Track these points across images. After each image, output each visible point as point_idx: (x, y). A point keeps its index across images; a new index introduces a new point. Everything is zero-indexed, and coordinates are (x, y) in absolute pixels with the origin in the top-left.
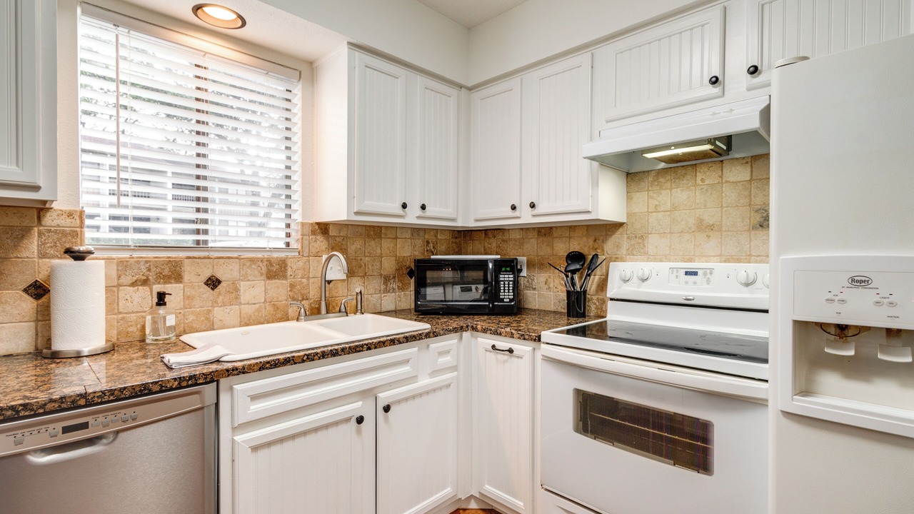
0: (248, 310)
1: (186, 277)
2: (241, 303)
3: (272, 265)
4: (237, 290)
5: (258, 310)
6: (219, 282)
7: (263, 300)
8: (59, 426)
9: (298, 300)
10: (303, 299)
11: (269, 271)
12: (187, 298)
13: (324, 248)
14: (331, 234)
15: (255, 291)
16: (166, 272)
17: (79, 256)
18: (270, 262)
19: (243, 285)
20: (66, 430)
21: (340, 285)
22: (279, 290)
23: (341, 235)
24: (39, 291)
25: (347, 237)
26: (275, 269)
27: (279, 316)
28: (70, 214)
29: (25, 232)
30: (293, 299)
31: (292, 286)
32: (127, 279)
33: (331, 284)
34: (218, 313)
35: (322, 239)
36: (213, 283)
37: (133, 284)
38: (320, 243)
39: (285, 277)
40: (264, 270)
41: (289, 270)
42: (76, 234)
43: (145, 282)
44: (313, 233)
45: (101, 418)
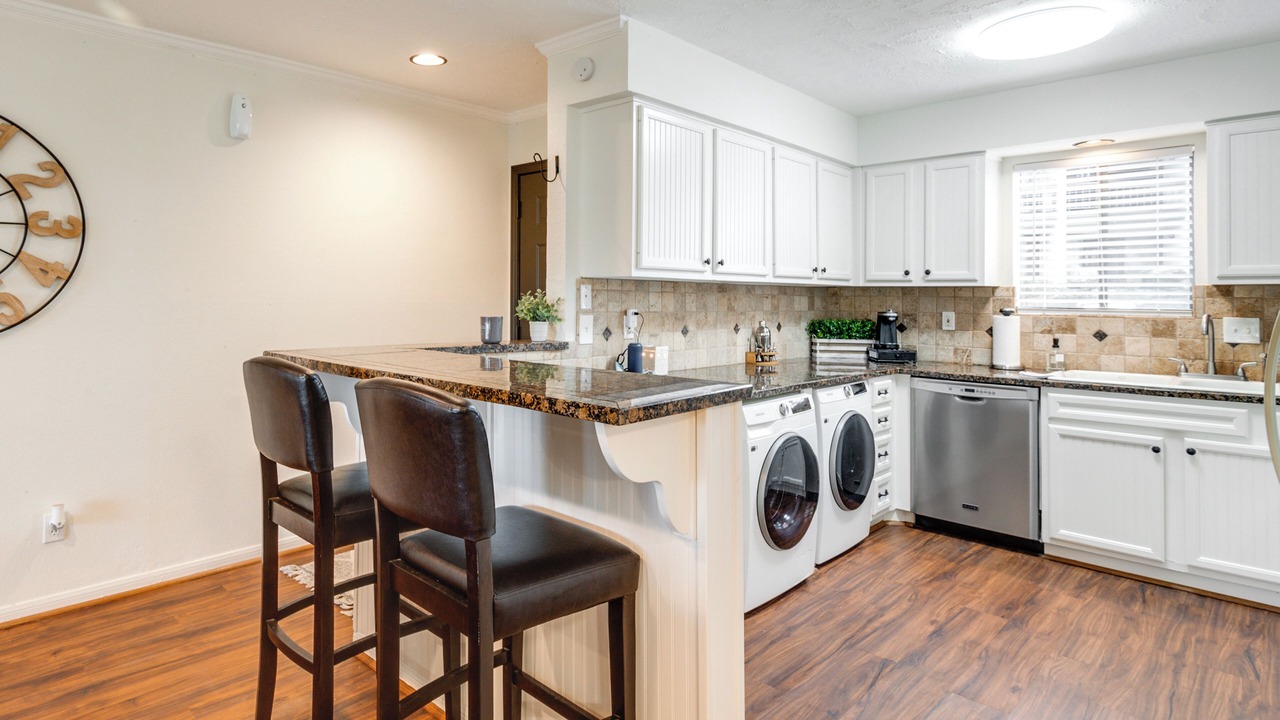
0: (1131, 360)
1: (1079, 330)
2: (1125, 355)
3: (1158, 325)
4: (1121, 343)
5: (1143, 362)
6: (1106, 336)
7: (1148, 354)
8: (964, 387)
9: (1189, 359)
10: (1196, 359)
11: (1154, 329)
12: (1079, 345)
13: (1225, 310)
14: (1235, 295)
15: (1140, 345)
16: (1064, 326)
17: (1007, 314)
18: (1155, 322)
19: (1127, 340)
20: (966, 390)
21: (1250, 349)
22: (1166, 347)
23: (1253, 296)
24: (990, 331)
25: (1262, 299)
26: (1163, 328)
27: (1167, 370)
28: (1007, 289)
29: (987, 299)
30: (1183, 357)
31: (1182, 345)
32: (1039, 329)
33: (1237, 348)
34: (1104, 359)
35: (1223, 301)
36: (1100, 336)
37: (1042, 332)
38: (1221, 304)
39: (1173, 336)
40: (1149, 328)
41: (1179, 329)
42: (1010, 301)
43: (1050, 332)
44: (1210, 295)
45: (979, 389)
